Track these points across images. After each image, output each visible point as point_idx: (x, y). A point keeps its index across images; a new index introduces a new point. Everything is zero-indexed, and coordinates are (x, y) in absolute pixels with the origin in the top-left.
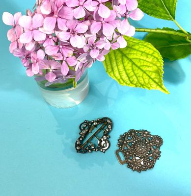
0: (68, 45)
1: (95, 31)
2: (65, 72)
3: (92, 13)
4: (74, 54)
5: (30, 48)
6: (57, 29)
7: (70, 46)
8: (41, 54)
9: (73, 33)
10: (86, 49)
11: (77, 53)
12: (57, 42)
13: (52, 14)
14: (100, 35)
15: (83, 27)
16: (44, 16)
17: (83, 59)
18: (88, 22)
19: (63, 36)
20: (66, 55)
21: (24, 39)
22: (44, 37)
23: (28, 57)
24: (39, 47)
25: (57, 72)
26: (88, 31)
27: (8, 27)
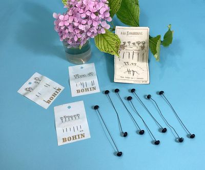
0: (78, 29)
1: (89, 24)
2: (76, 40)
3: (88, 16)
4: (80, 33)
5: (62, 28)
6: (74, 21)
7: (78, 28)
8: (67, 31)
9: (80, 23)
10: (85, 31)
11: (82, 32)
12: (74, 27)
13: (73, 15)
14: (92, 26)
15: (84, 22)
16: (69, 16)
17: (84, 36)
18: (87, 20)
19: (76, 24)
20: (77, 33)
21: (60, 24)
22: (68, 24)
23: (61, 32)
24: (66, 28)
25: (73, 40)
26: (87, 24)
27: (55, 19)
